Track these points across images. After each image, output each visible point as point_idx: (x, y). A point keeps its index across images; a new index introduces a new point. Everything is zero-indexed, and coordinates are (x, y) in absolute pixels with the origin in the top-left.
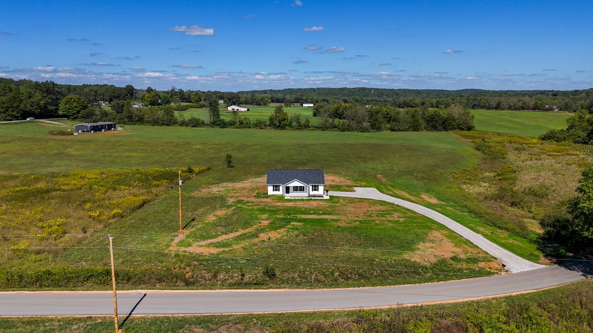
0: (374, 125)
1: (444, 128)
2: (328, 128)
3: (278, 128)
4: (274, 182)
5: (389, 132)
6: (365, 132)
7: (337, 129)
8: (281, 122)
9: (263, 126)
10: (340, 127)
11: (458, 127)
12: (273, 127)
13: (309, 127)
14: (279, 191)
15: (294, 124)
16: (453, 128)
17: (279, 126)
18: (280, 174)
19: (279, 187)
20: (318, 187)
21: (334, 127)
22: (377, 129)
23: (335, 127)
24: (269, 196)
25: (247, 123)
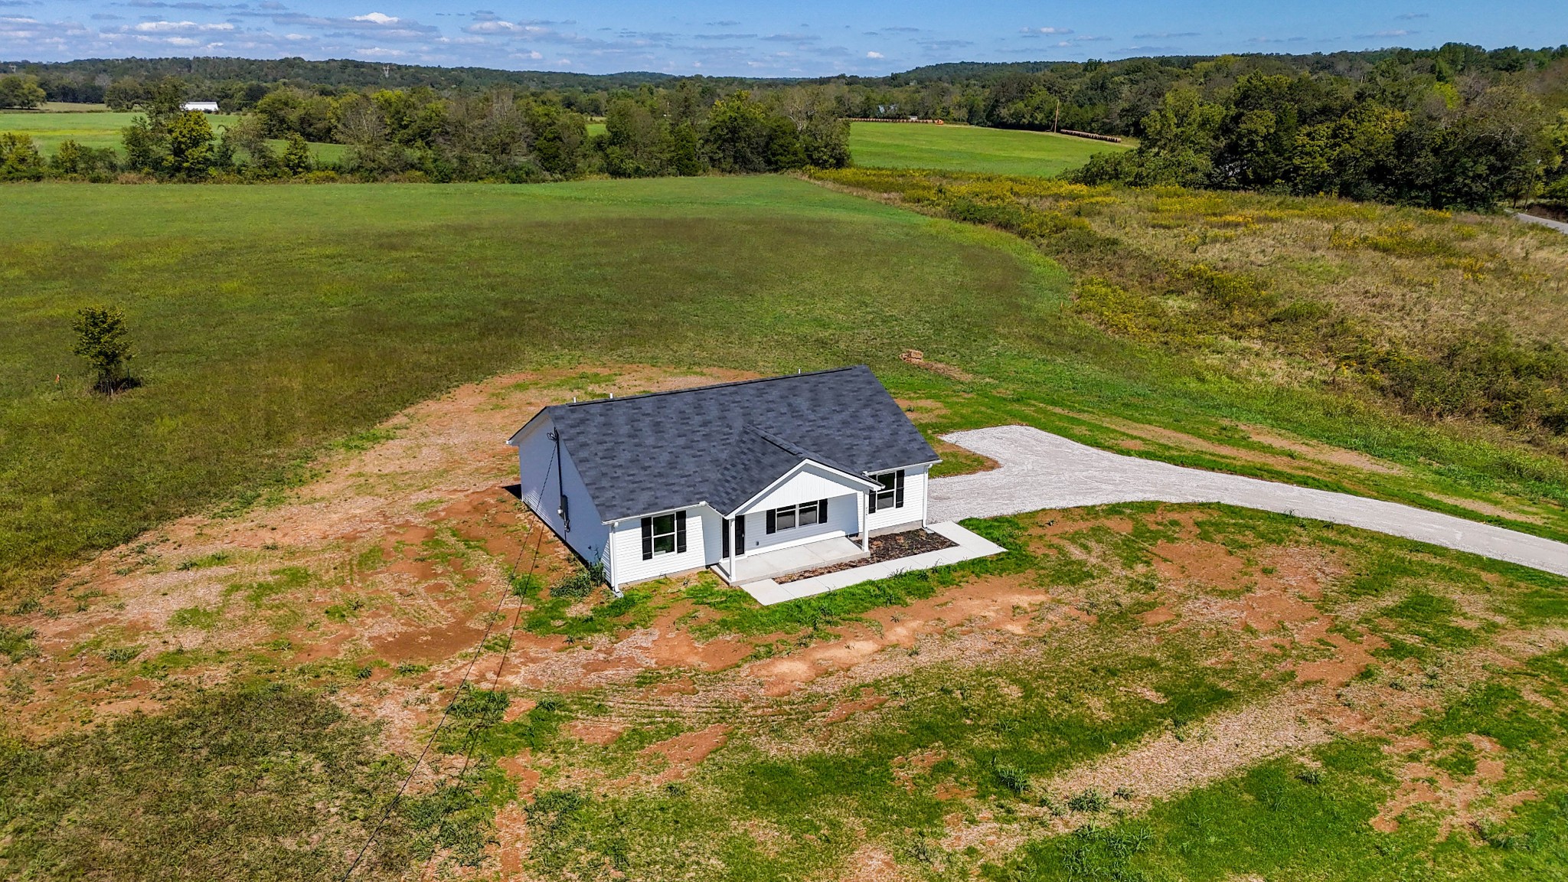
0: (554, 158)
1: (769, 162)
2: (384, 171)
3: (172, 176)
4: (645, 497)
5: (608, 181)
6: (526, 182)
7: (418, 173)
8: (182, 151)
9: (104, 173)
10: (429, 165)
11: (810, 157)
12: (148, 174)
13: (308, 169)
14: (682, 549)
15: (240, 156)
16: (796, 164)
17: (178, 169)
18: (645, 424)
19: (682, 527)
20: (901, 484)
21: (405, 168)
22: (565, 171)
23: (413, 166)
24: (628, 601)
25: (22, 160)
